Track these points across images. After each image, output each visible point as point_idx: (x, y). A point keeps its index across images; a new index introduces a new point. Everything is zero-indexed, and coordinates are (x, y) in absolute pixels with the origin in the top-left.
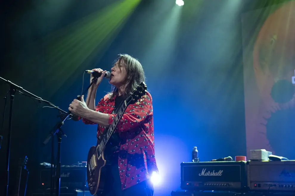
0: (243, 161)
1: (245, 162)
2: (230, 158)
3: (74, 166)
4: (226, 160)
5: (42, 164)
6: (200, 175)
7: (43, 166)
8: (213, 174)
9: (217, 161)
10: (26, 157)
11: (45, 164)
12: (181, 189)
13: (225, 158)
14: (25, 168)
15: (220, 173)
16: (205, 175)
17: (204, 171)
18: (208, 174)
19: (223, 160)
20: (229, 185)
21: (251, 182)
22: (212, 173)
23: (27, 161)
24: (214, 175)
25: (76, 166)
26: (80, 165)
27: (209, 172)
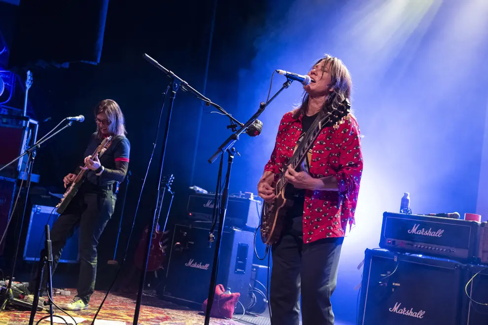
0: (476, 221)
1: (479, 222)
2: (456, 215)
3: (234, 196)
4: (451, 216)
5: (192, 188)
6: (410, 231)
7: (193, 190)
8: (430, 233)
9: (437, 215)
10: (172, 175)
11: (196, 189)
12: (379, 247)
13: (449, 214)
14: (169, 190)
15: (439, 233)
16: (417, 233)
17: (416, 227)
18: (421, 232)
19: (446, 216)
20: (450, 251)
21: (484, 252)
22: (428, 232)
23: (172, 181)
24: (430, 235)
25: (237, 197)
26: (242, 196)
27: (423, 229)
